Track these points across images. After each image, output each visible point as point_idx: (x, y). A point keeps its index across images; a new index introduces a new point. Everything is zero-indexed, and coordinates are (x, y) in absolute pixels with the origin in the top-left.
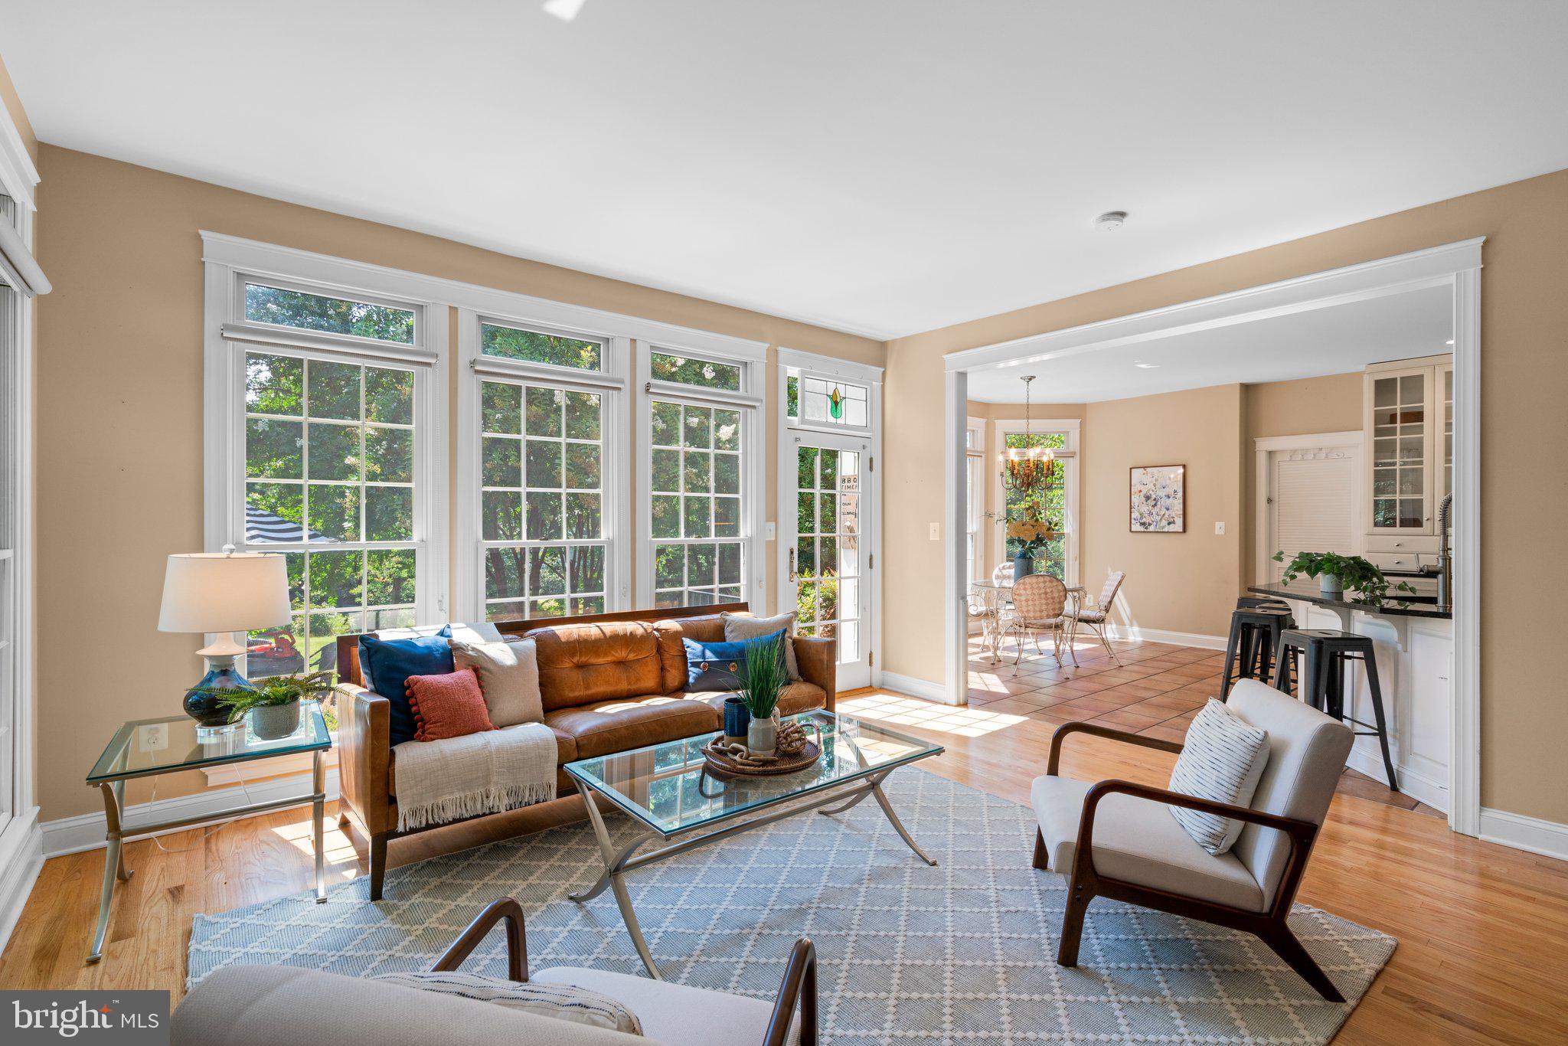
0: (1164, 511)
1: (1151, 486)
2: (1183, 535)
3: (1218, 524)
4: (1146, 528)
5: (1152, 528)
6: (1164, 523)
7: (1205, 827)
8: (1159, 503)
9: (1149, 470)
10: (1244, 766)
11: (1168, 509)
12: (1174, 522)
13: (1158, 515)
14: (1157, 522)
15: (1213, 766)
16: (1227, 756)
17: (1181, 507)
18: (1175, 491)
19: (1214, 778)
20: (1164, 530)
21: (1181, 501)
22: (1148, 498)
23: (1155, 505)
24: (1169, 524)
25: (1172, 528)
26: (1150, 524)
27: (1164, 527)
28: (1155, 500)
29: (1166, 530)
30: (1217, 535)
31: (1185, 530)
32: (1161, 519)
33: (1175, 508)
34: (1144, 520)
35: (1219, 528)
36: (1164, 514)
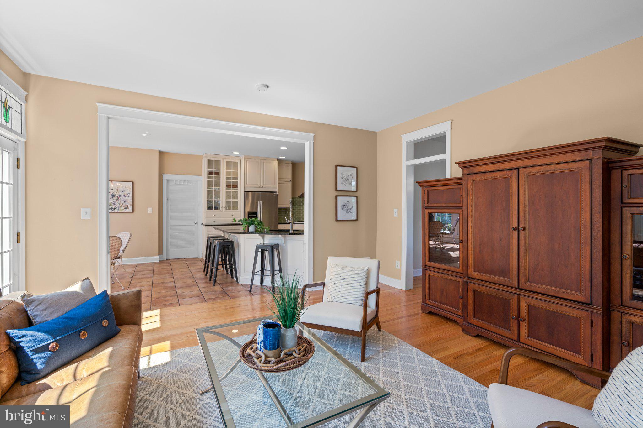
0: (122, 202)
1: (115, 190)
2: (132, 214)
3: (149, 209)
4: (113, 211)
5: (116, 211)
6: (122, 208)
7: (360, 300)
8: (120, 199)
9: (114, 182)
10: (366, 278)
11: (124, 202)
12: (128, 208)
13: (119, 204)
14: (119, 208)
15: (357, 281)
16: (361, 277)
17: (132, 200)
18: (128, 194)
19: (359, 285)
20: (123, 211)
21: (132, 198)
22: (113, 196)
23: (118, 199)
24: (125, 208)
25: (127, 210)
26: (115, 209)
27: (122, 210)
28: (117, 197)
29: (124, 211)
30: (149, 213)
31: (133, 212)
32: (121, 207)
33: (129, 201)
34: (111, 207)
35: (150, 210)
36: (123, 204)
